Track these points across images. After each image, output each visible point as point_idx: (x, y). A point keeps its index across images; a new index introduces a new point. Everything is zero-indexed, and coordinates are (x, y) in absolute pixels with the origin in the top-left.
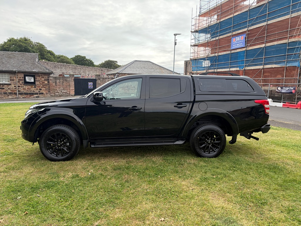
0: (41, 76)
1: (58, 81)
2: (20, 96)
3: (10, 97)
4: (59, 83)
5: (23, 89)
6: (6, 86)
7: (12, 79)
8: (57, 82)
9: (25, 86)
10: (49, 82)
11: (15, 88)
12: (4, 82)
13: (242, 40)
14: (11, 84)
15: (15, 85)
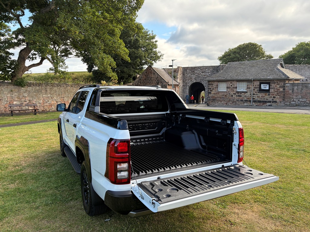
0: (276, 83)
1: (296, 88)
2: (253, 103)
3: (245, 104)
4: (297, 90)
5: (258, 97)
6: (243, 93)
7: (249, 87)
8: (294, 89)
9: (259, 94)
10: (284, 89)
11: (250, 95)
12: (242, 90)
14: (247, 92)
15: (250, 93)
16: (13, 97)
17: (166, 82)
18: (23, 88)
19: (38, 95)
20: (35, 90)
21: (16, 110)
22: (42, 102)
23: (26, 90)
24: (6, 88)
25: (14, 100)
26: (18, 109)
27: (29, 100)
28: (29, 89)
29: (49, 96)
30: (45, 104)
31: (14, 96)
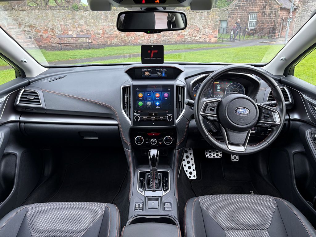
16: (68, 26)
17: (278, 4)
18: (78, 13)
19: (97, 23)
20: (93, 16)
21: (71, 42)
22: (102, 32)
23: (82, 16)
24: (58, 12)
25: (69, 29)
26: (75, 42)
27: (87, 30)
28: (85, 14)
29: (110, 24)
30: (106, 36)
31: (68, 24)
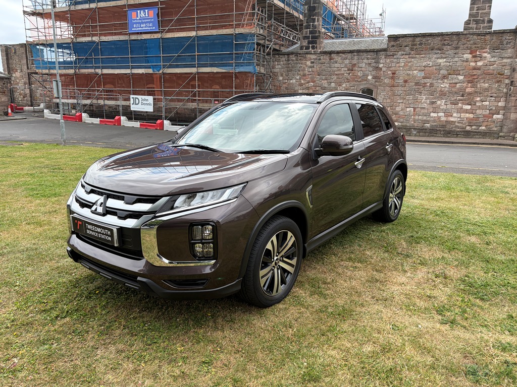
13: (152, 18)
